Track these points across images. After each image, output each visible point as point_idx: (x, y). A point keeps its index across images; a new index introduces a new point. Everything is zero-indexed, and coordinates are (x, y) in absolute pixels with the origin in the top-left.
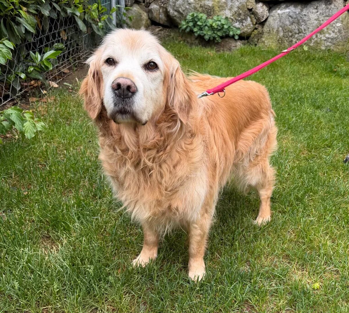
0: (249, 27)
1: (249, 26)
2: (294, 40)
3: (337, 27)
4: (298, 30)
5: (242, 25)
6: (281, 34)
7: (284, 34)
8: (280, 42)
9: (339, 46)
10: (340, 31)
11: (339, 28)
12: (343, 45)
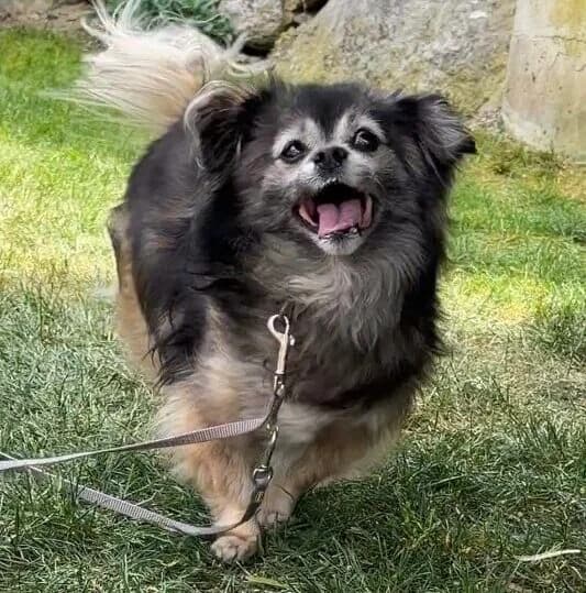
0: (268, 16)
1: (268, 12)
2: (364, 59)
3: (469, 21)
4: (381, 29)
5: (250, 6)
6: (338, 40)
7: (344, 41)
8: (330, 62)
9: (463, 81)
10: (471, 33)
11: (472, 23)
12: (476, 80)
